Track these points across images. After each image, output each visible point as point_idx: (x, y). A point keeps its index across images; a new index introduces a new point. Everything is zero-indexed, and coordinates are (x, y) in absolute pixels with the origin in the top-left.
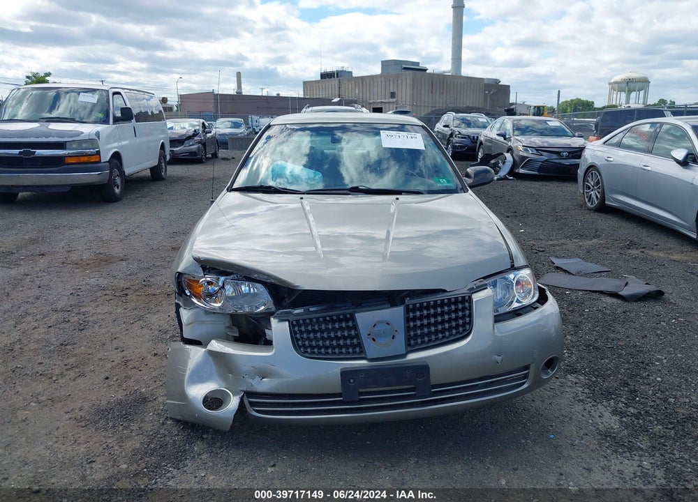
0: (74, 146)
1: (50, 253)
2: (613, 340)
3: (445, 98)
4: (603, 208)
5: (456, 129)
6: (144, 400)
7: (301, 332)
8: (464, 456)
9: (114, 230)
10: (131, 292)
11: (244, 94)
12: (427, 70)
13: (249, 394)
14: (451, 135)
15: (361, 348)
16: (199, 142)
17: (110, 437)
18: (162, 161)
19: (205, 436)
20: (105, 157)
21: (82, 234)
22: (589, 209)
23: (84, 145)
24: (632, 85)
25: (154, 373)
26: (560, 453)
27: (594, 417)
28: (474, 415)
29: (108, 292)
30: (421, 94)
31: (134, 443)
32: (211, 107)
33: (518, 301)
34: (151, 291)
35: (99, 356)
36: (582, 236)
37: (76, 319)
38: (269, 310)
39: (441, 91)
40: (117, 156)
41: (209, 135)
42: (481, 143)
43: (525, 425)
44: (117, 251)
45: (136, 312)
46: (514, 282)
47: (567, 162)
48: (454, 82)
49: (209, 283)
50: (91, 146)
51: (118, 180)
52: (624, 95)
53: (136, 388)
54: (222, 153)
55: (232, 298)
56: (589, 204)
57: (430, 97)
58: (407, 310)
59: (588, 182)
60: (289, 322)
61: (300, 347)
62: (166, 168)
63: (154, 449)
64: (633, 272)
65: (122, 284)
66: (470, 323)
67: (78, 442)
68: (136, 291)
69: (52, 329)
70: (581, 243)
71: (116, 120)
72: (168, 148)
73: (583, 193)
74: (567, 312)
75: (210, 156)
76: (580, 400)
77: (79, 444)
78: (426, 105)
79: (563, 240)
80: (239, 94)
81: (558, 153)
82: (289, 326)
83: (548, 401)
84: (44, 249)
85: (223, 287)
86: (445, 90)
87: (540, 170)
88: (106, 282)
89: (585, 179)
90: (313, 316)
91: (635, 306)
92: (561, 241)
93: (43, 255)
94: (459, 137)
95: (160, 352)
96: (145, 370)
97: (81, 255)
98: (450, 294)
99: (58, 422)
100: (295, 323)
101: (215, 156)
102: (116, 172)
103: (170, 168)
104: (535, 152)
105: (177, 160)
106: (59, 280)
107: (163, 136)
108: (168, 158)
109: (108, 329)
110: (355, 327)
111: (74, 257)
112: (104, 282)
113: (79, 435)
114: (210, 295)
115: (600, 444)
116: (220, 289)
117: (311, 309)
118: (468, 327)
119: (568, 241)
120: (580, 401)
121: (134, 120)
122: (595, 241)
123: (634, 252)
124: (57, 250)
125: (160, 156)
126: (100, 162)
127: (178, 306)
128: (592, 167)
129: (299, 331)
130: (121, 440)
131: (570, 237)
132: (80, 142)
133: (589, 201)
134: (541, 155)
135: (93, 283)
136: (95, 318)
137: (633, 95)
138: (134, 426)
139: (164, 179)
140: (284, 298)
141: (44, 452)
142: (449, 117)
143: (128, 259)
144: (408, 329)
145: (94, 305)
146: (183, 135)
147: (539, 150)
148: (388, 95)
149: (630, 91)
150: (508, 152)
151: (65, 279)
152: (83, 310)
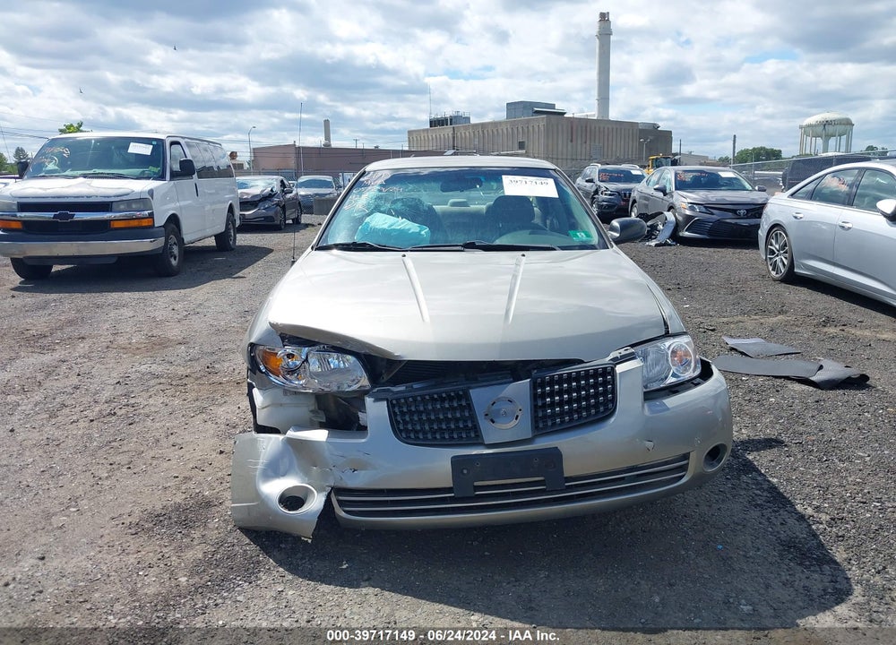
0: (122, 207)
1: (90, 336)
2: (801, 434)
3: (588, 148)
4: (792, 278)
5: (602, 184)
6: (208, 504)
7: (403, 414)
8: (607, 569)
9: (170, 308)
10: (192, 380)
11: (333, 146)
12: (565, 113)
13: (338, 491)
14: (596, 192)
15: (476, 432)
16: (278, 205)
17: (166, 546)
18: (231, 226)
19: (283, 546)
20: (160, 221)
21: (131, 314)
22: (775, 280)
23: (134, 206)
24: (830, 129)
25: (220, 474)
26: (730, 566)
27: (774, 524)
28: (622, 522)
29: (162, 380)
30: (557, 144)
31: (195, 554)
32: (292, 163)
33: (674, 375)
34: (216, 379)
35: (152, 454)
36: (764, 312)
37: (123, 411)
38: (362, 388)
39: (584, 140)
40: (174, 220)
41: (288, 196)
42: (634, 201)
43: (686, 533)
44: (174, 332)
45: (198, 403)
46: (670, 352)
47: (744, 222)
48: (599, 128)
49: (290, 356)
50: (142, 207)
51: (176, 250)
52: (820, 141)
53: (198, 491)
54: (305, 219)
55: (317, 375)
56: (773, 273)
57: (569, 147)
58: (534, 386)
59: (771, 245)
60: (387, 400)
61: (401, 431)
62: (235, 235)
63: (221, 560)
64: (830, 354)
65: (181, 371)
66: (614, 401)
67: (126, 551)
68: (197, 379)
69: (95, 422)
70: (762, 321)
71: (174, 175)
72: (237, 212)
73: (766, 260)
74: (743, 402)
75: (290, 222)
76: (758, 505)
77: (128, 554)
78: (564, 157)
79: (740, 317)
80: (327, 146)
81: (734, 211)
82: (388, 406)
83: (715, 506)
84: (84, 331)
85: (306, 360)
86: (588, 137)
87: (710, 232)
88: (160, 369)
89: (767, 242)
90: (416, 393)
91: (831, 393)
92: (736, 319)
93: (83, 338)
94: (606, 194)
95: (227, 449)
96: (208, 470)
97: (129, 339)
98: (588, 364)
99: (102, 530)
100: (394, 402)
101: (297, 221)
102: (173, 239)
103: (239, 236)
104: (704, 210)
105: (248, 227)
106: (103, 367)
107: (232, 196)
108: (238, 223)
109: (163, 423)
110: (470, 407)
111: (121, 340)
112: (156, 368)
113: (128, 544)
114: (292, 371)
115: (781, 556)
116: (303, 362)
117: (415, 386)
118: (610, 405)
119: (745, 318)
120: (756, 506)
121: (195, 176)
122: (780, 317)
123: (832, 330)
124: (100, 332)
125: (228, 220)
126: (153, 226)
127: (251, 387)
128: (776, 226)
129: (400, 411)
130: (180, 549)
131: (749, 313)
132: (129, 202)
133: (773, 270)
134: (712, 214)
135: (144, 370)
136: (147, 410)
137: (832, 141)
138: (196, 534)
139: (233, 249)
140: (381, 375)
141: (84, 563)
142: (593, 170)
143: (188, 343)
144: (535, 408)
145: (145, 395)
146: (256, 196)
147: (708, 207)
148: (516, 145)
149: (828, 137)
150: (669, 211)
151: (111, 365)
152: (132, 401)
